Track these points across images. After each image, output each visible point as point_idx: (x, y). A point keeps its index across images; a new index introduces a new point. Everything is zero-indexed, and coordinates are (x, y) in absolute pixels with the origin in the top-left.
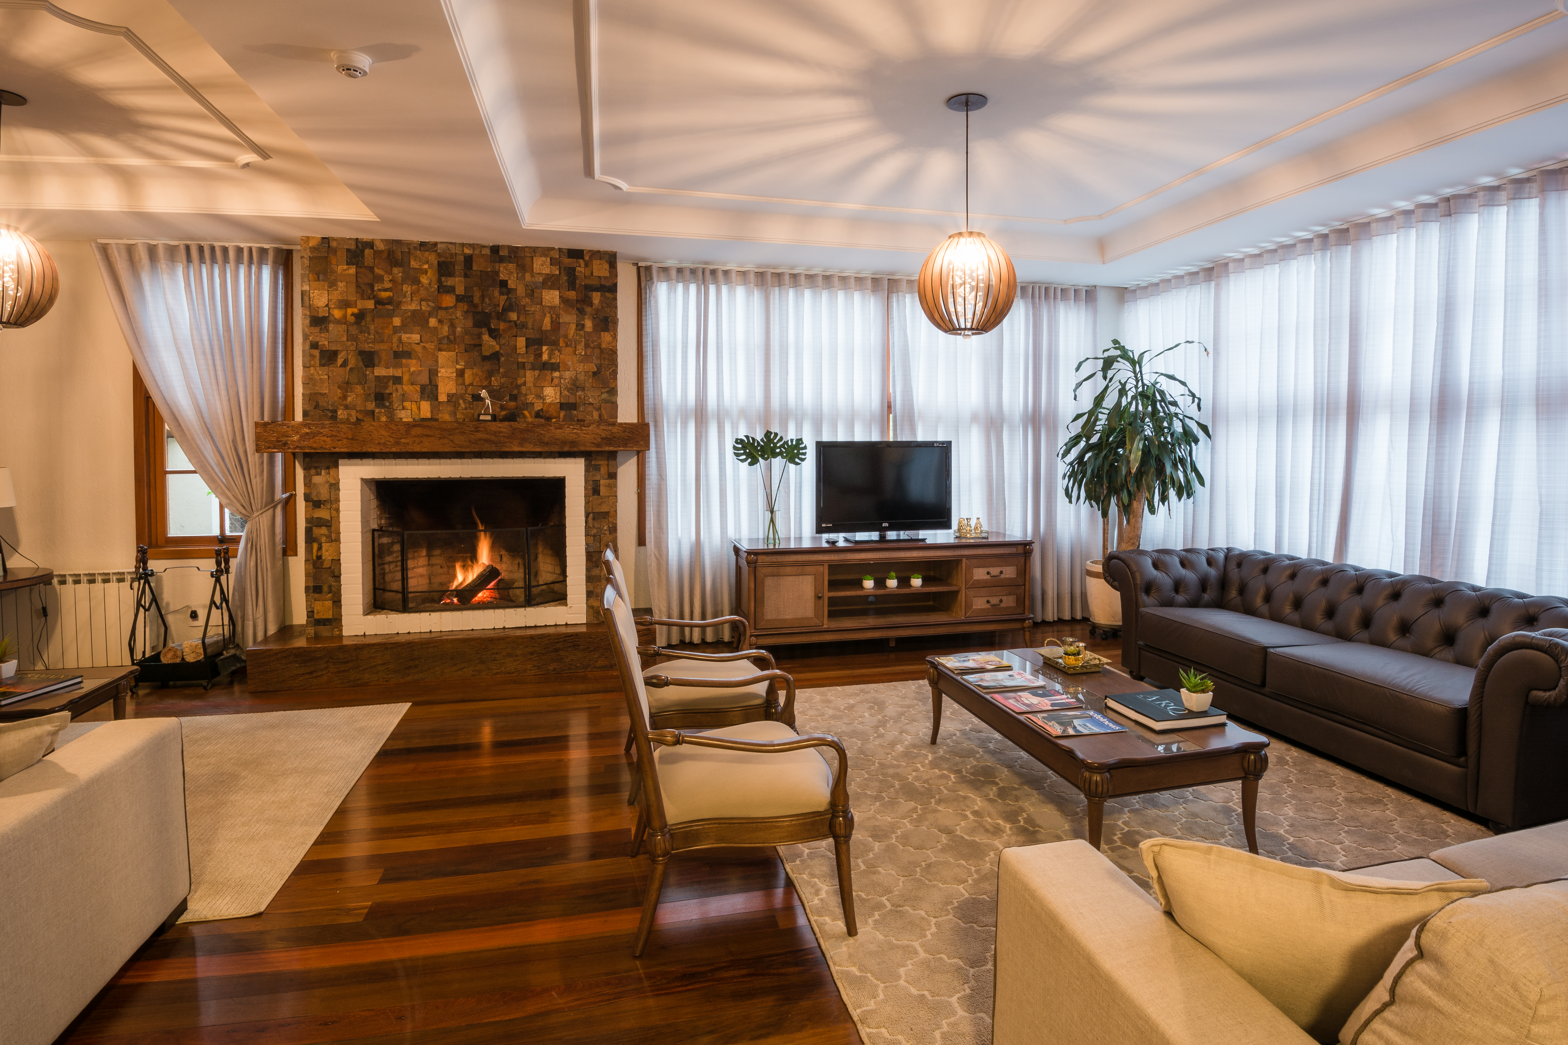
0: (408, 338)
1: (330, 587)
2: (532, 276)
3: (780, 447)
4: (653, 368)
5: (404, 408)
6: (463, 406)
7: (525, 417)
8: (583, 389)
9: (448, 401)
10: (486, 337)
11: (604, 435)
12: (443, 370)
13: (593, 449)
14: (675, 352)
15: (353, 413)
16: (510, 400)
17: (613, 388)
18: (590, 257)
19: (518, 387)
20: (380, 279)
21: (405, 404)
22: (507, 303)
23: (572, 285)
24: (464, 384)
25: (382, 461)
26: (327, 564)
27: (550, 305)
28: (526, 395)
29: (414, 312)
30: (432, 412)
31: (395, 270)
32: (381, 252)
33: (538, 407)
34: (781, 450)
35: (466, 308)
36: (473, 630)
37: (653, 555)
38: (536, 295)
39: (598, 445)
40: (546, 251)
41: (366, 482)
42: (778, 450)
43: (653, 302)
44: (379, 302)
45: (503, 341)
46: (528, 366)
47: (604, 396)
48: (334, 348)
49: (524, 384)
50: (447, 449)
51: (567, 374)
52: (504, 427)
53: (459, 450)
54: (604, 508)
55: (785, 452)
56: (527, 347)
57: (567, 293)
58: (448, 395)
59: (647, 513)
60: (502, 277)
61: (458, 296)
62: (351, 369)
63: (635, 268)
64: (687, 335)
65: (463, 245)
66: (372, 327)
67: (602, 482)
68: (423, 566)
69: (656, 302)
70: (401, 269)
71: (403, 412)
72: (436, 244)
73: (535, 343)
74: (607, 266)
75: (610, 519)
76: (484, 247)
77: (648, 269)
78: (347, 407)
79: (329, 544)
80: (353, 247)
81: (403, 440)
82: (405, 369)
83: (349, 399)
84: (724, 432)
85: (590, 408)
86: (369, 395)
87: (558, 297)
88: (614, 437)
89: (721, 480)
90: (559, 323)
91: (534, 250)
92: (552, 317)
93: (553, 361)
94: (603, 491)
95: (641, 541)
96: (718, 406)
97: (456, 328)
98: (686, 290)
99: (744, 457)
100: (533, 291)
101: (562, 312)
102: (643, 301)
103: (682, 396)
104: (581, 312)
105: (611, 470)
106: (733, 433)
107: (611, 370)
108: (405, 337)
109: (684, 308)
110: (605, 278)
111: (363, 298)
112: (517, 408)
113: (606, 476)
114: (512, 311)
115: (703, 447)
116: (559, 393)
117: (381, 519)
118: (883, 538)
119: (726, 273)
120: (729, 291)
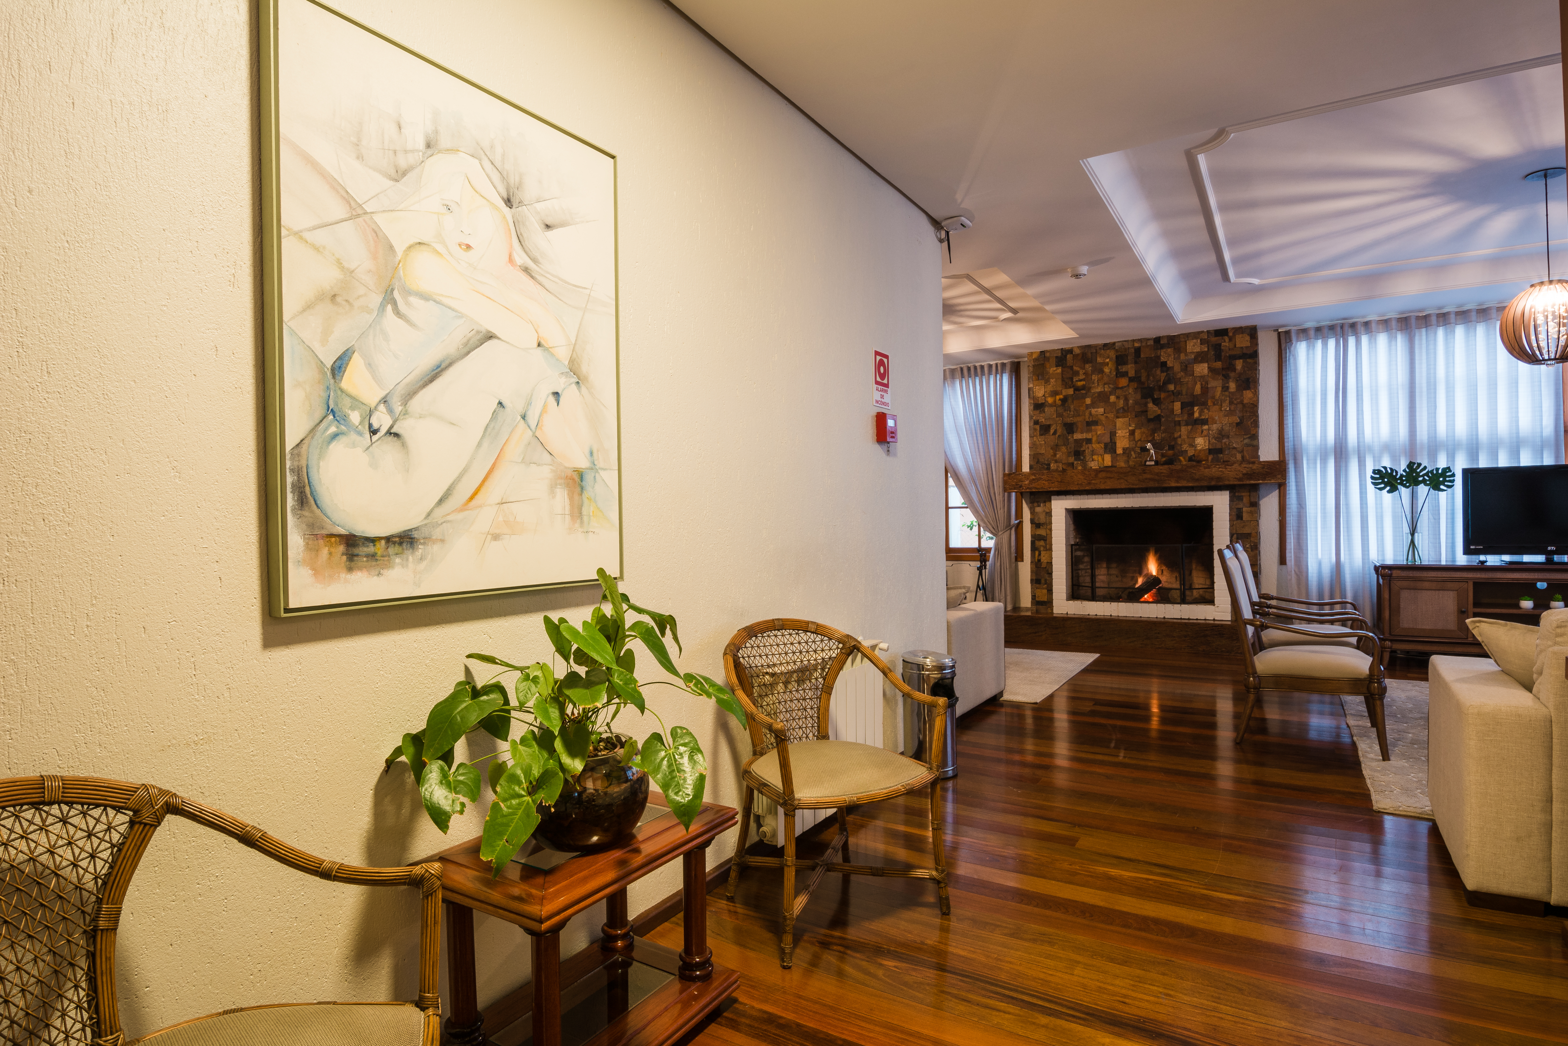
0: (1096, 412)
1: (1046, 580)
2: (1186, 355)
3: (1423, 476)
4: (1293, 415)
5: (1093, 460)
6: (1134, 456)
7: (1180, 461)
8: (1228, 437)
9: (1124, 453)
10: (1151, 405)
11: (1245, 472)
12: (1119, 432)
13: (1236, 483)
14: (1314, 400)
15: (1060, 465)
16: (1169, 449)
17: (1255, 434)
18: (1233, 333)
19: (1175, 439)
20: (1077, 373)
21: (1094, 457)
22: (1166, 378)
23: (1218, 357)
24: (1134, 440)
25: (1079, 497)
26: (1044, 566)
27: (1200, 375)
28: (1181, 445)
29: (1100, 393)
30: (1112, 462)
31: (1087, 366)
32: (1078, 355)
33: (1191, 453)
34: (1424, 478)
35: (1136, 385)
37: (1294, 571)
38: (1189, 369)
39: (1240, 479)
40: (1196, 335)
41: (1069, 511)
42: (1421, 479)
43: (1292, 360)
44: (1077, 389)
45: (1163, 407)
46: (1182, 423)
47: (1246, 441)
48: (1048, 423)
49: (1180, 437)
50: (1122, 487)
51: (1215, 427)
52: (1164, 469)
53: (1131, 487)
54: (1246, 530)
55: (1429, 480)
56: (1182, 409)
57: (1214, 364)
58: (1124, 449)
59: (1288, 538)
60: (1163, 359)
61: (1130, 378)
62: (1059, 436)
63: (1275, 336)
64: (1326, 384)
65: (1134, 341)
66: (1072, 407)
67: (1244, 509)
68: (1108, 573)
69: (1295, 359)
70: (1090, 365)
71: (1092, 463)
72: (1114, 344)
73: (1188, 406)
74: (1248, 338)
75: (1253, 540)
76: (1149, 339)
77: (1288, 333)
78: (1056, 462)
79: (1045, 552)
80: (1060, 355)
81: (1093, 482)
82: (1094, 433)
83: (1058, 456)
84: (1365, 465)
85: (1234, 452)
86: (1071, 452)
87: (1207, 369)
88: (1254, 473)
89: (1362, 508)
90: (1208, 388)
91: (1188, 336)
92: (1201, 384)
93: (1203, 417)
94: (1245, 516)
95: (1282, 560)
96: (1358, 442)
97: (1128, 401)
98: (1325, 345)
99: (1382, 486)
100: (1186, 366)
101: (1210, 379)
102: (1284, 360)
103: (1321, 437)
104: (1226, 377)
105: (1252, 500)
106: (1372, 465)
107: (1252, 420)
108: (1093, 411)
109: (1322, 361)
110: (1247, 347)
111: (1066, 388)
112: (1174, 455)
113: (1249, 506)
114: (1170, 383)
115: (1342, 480)
116: (1207, 442)
117: (1078, 538)
118: (1549, 561)
119: (1367, 324)
120: (1370, 340)
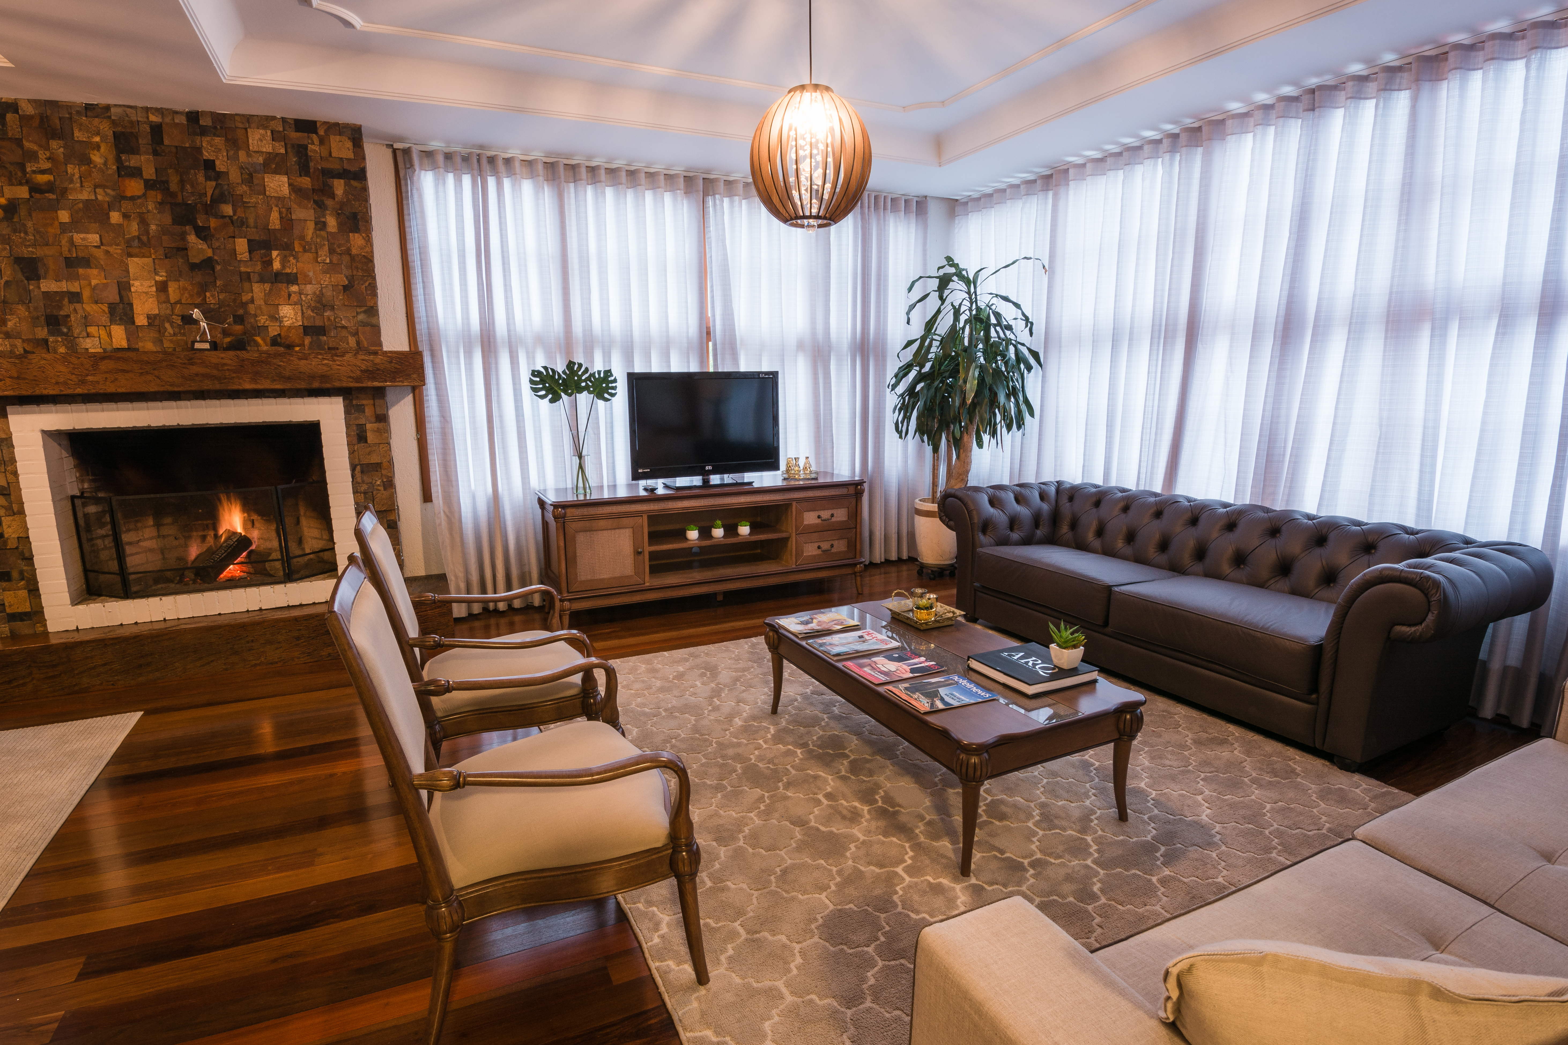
0: (83, 239)
1: (21, 572)
2: (249, 155)
3: (585, 381)
4: (423, 282)
5: (88, 335)
6: (170, 330)
7: (257, 344)
8: (332, 308)
9: (150, 325)
10: (192, 238)
11: (363, 367)
12: (137, 283)
13: (352, 385)
14: (450, 263)
15: (18, 343)
16: (235, 322)
17: (372, 307)
18: (325, 131)
19: (244, 305)
20: (33, 156)
21: (90, 329)
22: (217, 192)
23: (304, 168)
24: (167, 301)
25: (68, 407)
26: (12, 544)
27: (276, 195)
28: (256, 316)
29: (87, 203)
30: (128, 340)
31: (54, 144)
32: (30, 118)
33: (273, 331)
34: (587, 384)
35: (160, 198)
36: (220, 614)
37: (442, 513)
38: (256, 181)
39: (357, 380)
40: (264, 121)
41: (50, 436)
42: (583, 384)
43: (416, 196)
44: (35, 189)
45: (216, 244)
46: (254, 277)
47: (361, 317)
49: (252, 301)
50: (153, 388)
51: (309, 289)
52: (228, 358)
53: (171, 389)
54: (374, 459)
55: (592, 387)
56: (250, 252)
57: (299, 179)
58: (149, 317)
59: (431, 463)
60: (206, 155)
61: (146, 182)
62: (7, 283)
63: (389, 152)
64: (464, 241)
65: (147, 110)
66: (30, 224)
67: (369, 426)
68: (151, 538)
69: (421, 196)
70: (61, 142)
71: (88, 340)
72: (107, 108)
73: (260, 247)
74: (349, 144)
75: (384, 472)
76: (176, 112)
77: (407, 152)
79: (11, 518)
81: (90, 378)
82: (83, 282)
83: (10, 324)
84: (518, 363)
85: (344, 333)
86: (38, 318)
87: (287, 185)
88: (378, 369)
89: (518, 421)
90: (292, 220)
91: (248, 120)
92: (280, 213)
93: (288, 271)
94: (371, 437)
95: (427, 497)
96: (509, 331)
97: (148, 225)
98: (458, 181)
99: (543, 393)
100: (251, 175)
101: (294, 206)
102: (404, 195)
103: (462, 319)
104: (320, 206)
105: (379, 411)
106: (528, 364)
107: (367, 284)
108: (78, 238)
109: (457, 205)
110: (349, 160)
112: (245, 333)
113: (374, 420)
114: (225, 202)
115: (493, 382)
116: (300, 314)
117: (82, 481)
118: (706, 483)
119: (508, 161)
120: (513, 185)
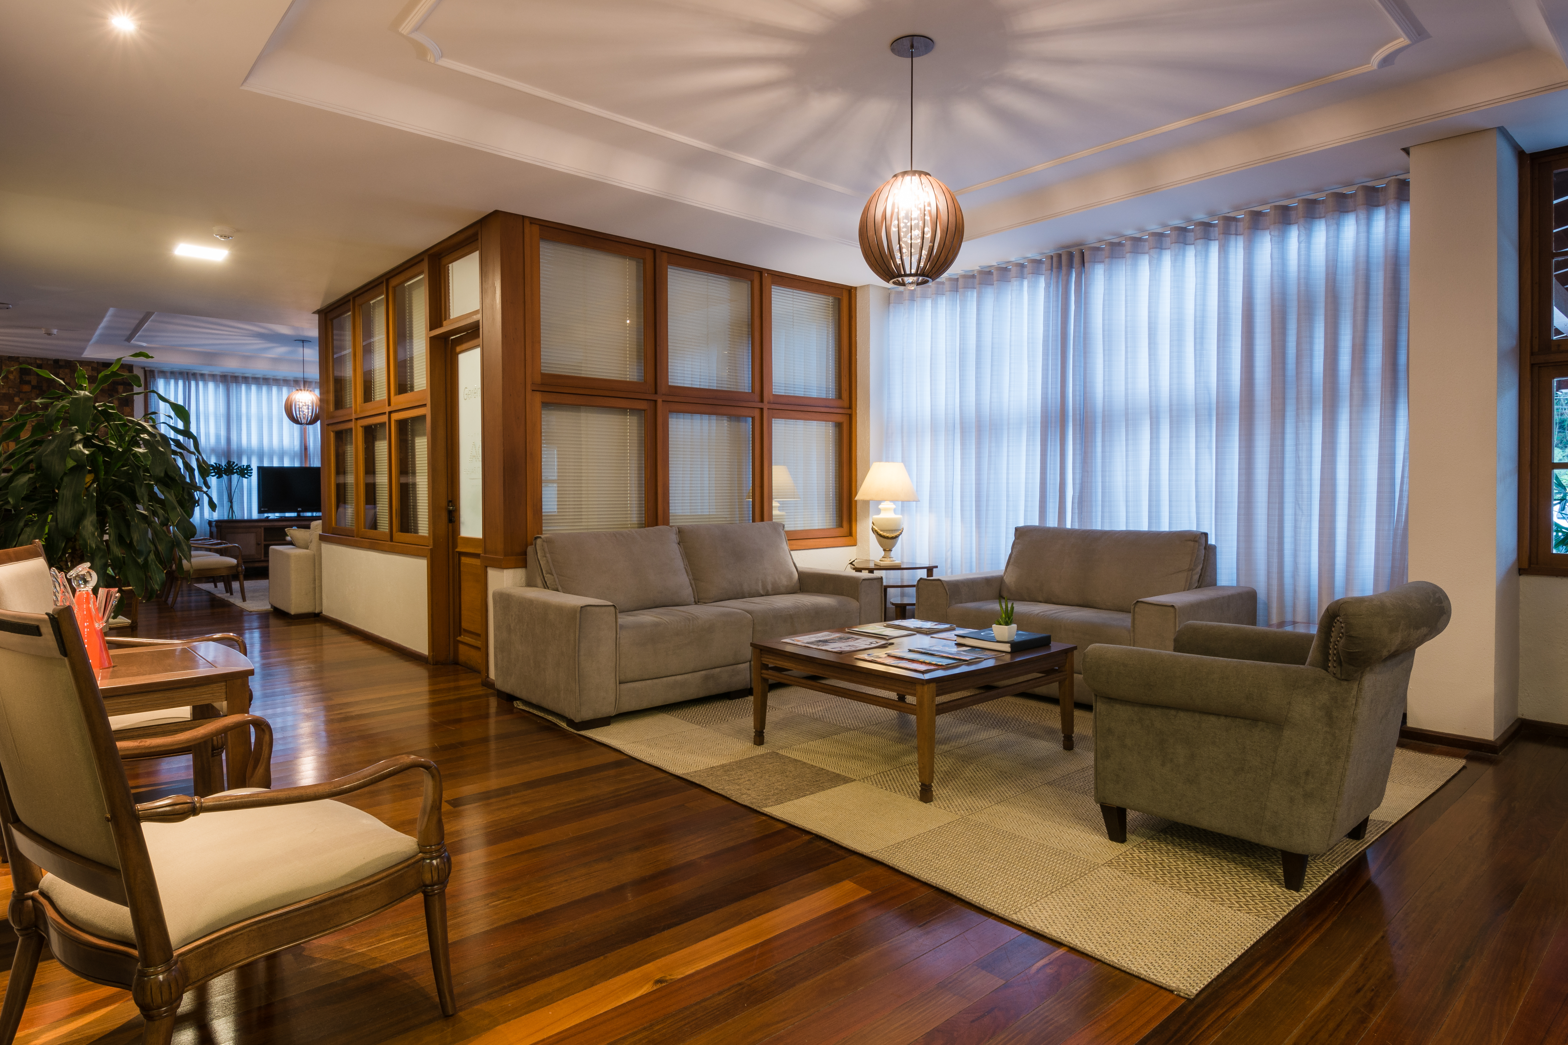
3: (236, 469)
42: (235, 471)
55: (239, 472)
63: (143, 370)
65: (36, 358)
69: (157, 388)
72: (19, 358)
76: (50, 360)
77: (152, 372)
98: (176, 384)
99: (214, 474)
102: (149, 389)
118: (299, 515)
119: (202, 375)
120: (204, 385)
